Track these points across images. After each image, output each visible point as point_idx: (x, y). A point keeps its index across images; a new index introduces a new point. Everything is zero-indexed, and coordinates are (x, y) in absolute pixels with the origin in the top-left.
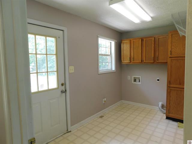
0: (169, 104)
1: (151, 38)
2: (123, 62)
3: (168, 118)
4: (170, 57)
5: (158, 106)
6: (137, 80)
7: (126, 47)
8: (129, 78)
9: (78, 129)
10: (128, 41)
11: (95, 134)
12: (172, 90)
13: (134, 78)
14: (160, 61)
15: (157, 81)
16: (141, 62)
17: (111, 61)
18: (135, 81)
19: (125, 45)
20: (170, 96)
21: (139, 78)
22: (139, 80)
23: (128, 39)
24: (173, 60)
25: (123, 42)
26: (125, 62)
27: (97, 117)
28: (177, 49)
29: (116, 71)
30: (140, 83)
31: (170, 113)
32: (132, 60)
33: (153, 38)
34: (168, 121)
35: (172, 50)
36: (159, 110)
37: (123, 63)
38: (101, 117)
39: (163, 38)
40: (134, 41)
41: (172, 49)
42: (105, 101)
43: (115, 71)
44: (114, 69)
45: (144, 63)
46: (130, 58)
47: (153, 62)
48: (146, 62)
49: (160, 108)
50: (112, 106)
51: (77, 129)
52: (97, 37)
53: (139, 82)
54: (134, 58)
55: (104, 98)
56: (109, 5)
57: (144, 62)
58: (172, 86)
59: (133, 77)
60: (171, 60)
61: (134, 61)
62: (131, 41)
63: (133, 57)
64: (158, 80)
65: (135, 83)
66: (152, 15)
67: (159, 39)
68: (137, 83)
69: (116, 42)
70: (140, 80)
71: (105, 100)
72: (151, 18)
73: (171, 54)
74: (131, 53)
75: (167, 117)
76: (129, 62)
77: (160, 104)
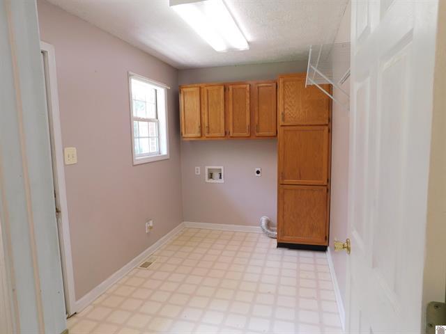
0: (283, 217)
1: (245, 86)
2: (186, 136)
3: (280, 245)
4: (282, 126)
5: (260, 224)
6: (216, 175)
7: (190, 103)
8: (198, 170)
9: (94, 303)
10: (196, 90)
11: (142, 305)
12: (286, 189)
13: (209, 169)
14: (261, 134)
15: (257, 175)
16: (223, 135)
17: (159, 134)
18: (211, 176)
19: (188, 98)
20: (284, 203)
21: (221, 169)
22: (221, 174)
23: (196, 85)
24: (287, 130)
25: (185, 90)
26: (190, 135)
27: (136, 268)
28: (293, 109)
29: (170, 156)
30: (222, 181)
31: (284, 235)
32: (205, 130)
33: (248, 86)
34: (281, 250)
35: (286, 112)
36: (262, 232)
37: (184, 139)
38: (146, 265)
39: (267, 86)
40: (207, 91)
41: (284, 109)
42: (151, 228)
43: (168, 158)
44: (164, 151)
45: (232, 137)
46: (201, 127)
47: (249, 135)
48: (235, 135)
49: (265, 228)
50: (164, 237)
51: (90, 304)
52: (129, 76)
53: (220, 178)
54: (208, 127)
55: (148, 221)
56: (170, 6)
57: (231, 135)
58: (286, 181)
59: (207, 168)
60: (284, 131)
61: (208, 133)
62: (202, 90)
63: (206, 125)
64: (258, 172)
65: (211, 181)
66: (250, 38)
67: (258, 88)
68: (216, 181)
69: (168, 89)
70: (221, 176)
71: (151, 225)
72: (247, 44)
73: (284, 119)
74: (203, 116)
75: (278, 243)
76: (199, 135)
77: (263, 220)
